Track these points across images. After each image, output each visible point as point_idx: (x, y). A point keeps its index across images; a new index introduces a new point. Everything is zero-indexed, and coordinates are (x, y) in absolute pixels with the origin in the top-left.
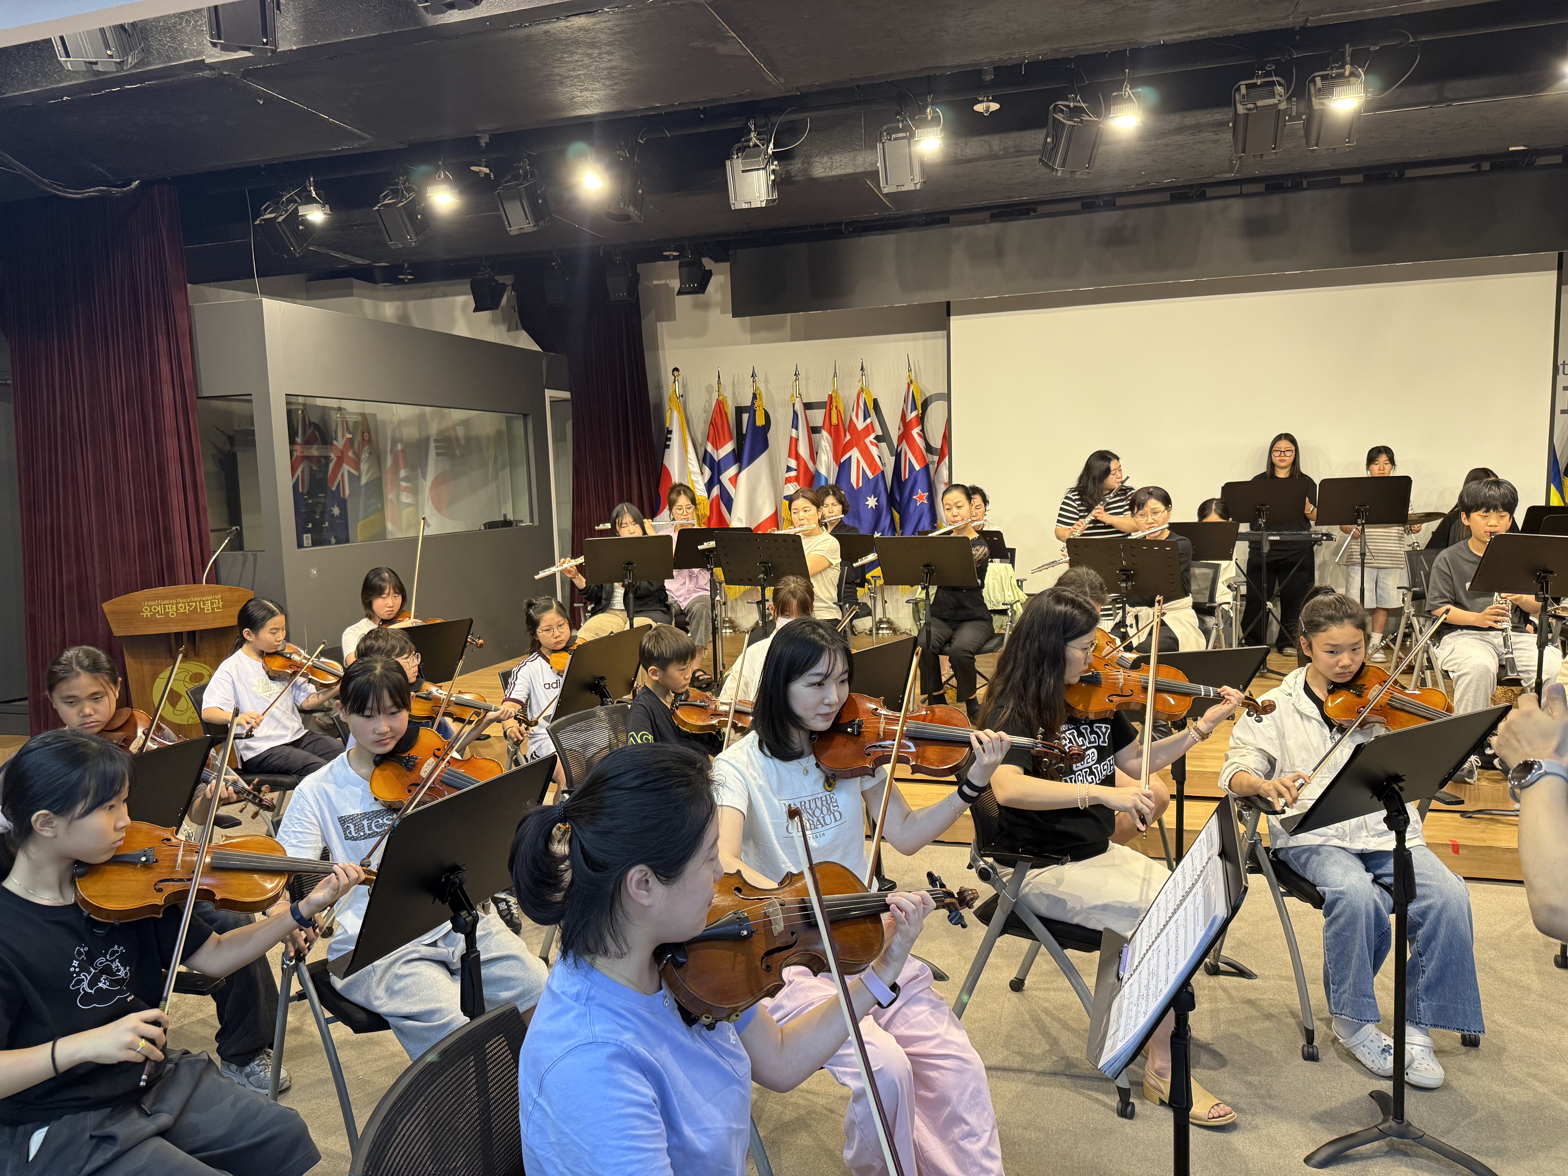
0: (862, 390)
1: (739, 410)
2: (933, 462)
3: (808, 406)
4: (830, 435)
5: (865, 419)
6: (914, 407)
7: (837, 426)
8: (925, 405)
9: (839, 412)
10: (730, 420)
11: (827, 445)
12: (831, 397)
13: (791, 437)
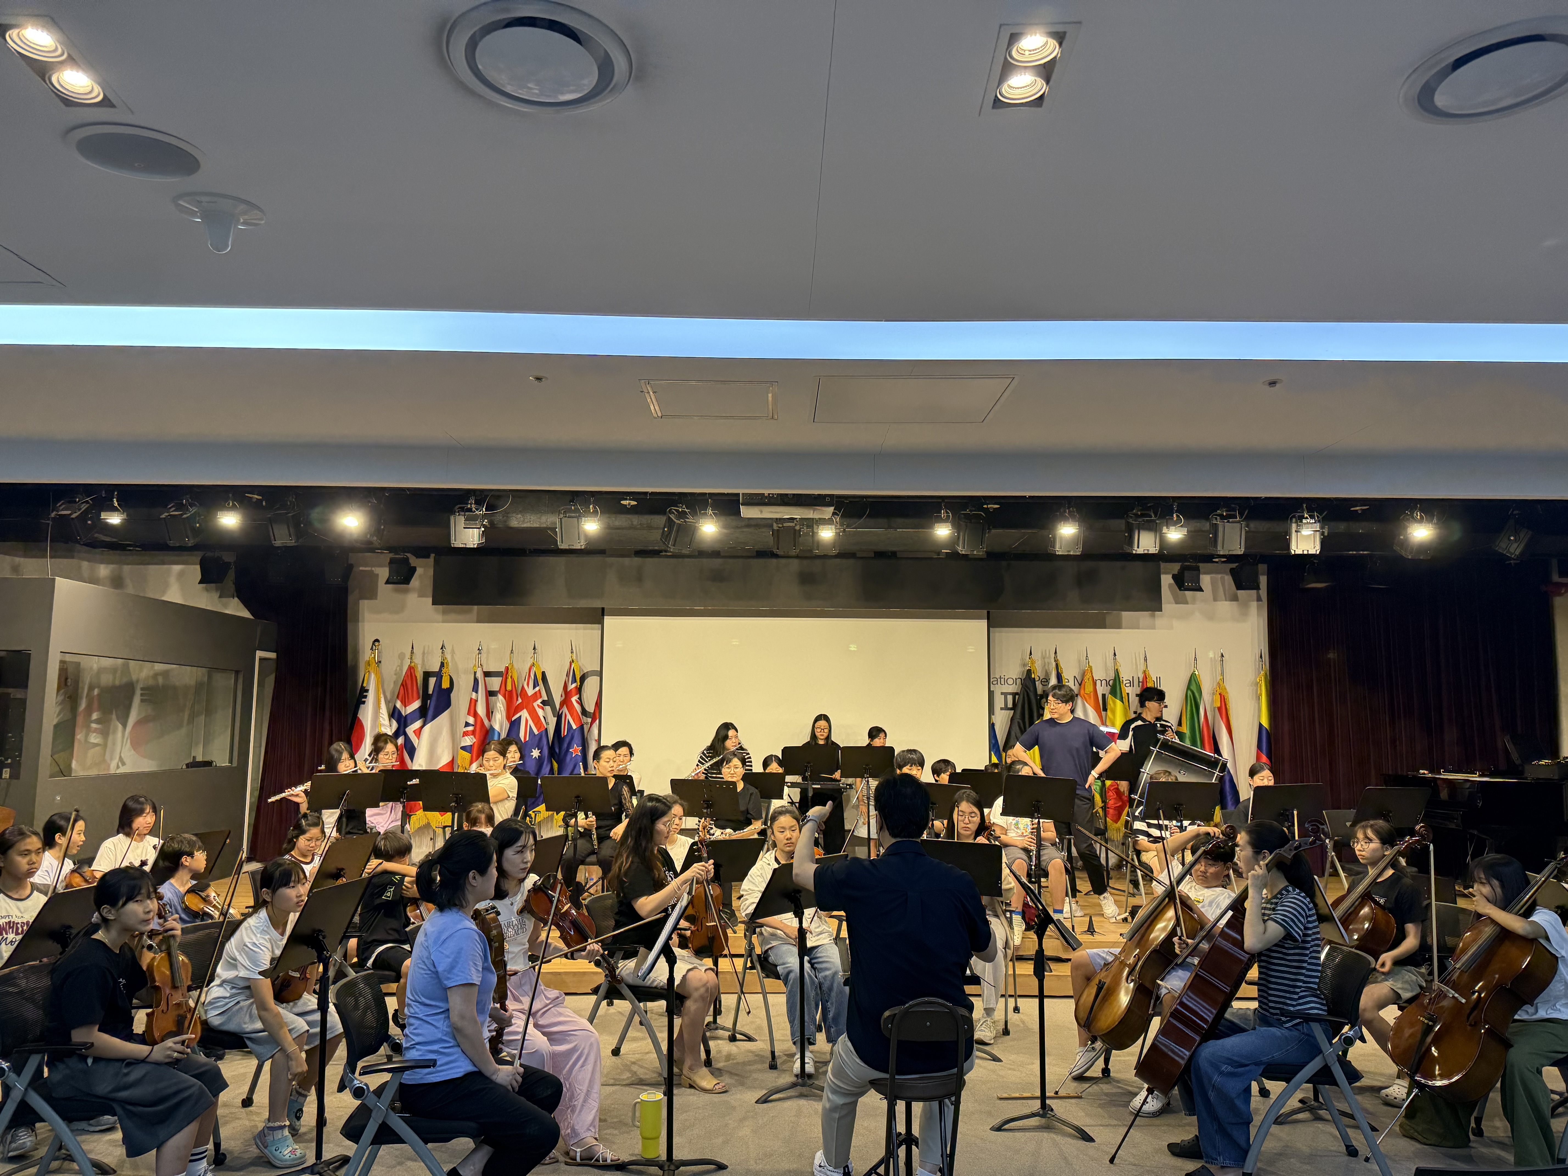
0: (533, 665)
1: (427, 675)
2: (587, 723)
3: (487, 674)
4: (505, 699)
5: (534, 687)
6: (574, 681)
7: (511, 692)
8: (583, 678)
9: (513, 681)
10: (419, 682)
11: (501, 706)
12: (507, 668)
13: (471, 699)
